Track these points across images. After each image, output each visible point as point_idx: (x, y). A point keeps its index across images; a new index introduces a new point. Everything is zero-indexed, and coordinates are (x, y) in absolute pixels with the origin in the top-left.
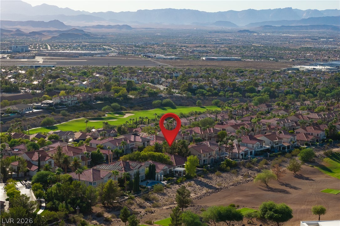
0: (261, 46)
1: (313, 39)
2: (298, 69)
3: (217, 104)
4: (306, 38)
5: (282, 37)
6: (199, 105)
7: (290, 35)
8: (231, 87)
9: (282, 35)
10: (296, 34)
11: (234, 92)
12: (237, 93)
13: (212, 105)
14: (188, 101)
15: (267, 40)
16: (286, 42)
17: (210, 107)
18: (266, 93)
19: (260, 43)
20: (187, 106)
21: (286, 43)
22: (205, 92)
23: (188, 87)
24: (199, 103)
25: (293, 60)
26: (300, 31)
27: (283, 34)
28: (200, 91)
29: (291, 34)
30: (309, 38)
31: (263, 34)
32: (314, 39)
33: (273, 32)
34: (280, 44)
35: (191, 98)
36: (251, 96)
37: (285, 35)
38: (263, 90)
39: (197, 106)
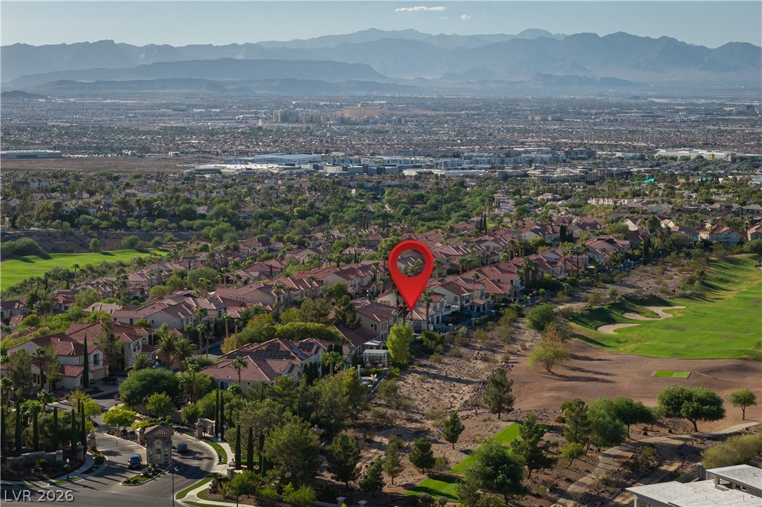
0: (72, 126)
1: (176, 110)
2: (218, 171)
3: (131, 246)
4: (159, 106)
5: (106, 105)
6: (96, 250)
7: (121, 102)
8: (143, 208)
9: (104, 102)
10: (134, 100)
11: (157, 220)
12: (163, 220)
13: (122, 248)
14: (67, 241)
15: (75, 114)
16: (121, 117)
17: (122, 252)
18: (221, 218)
19: (61, 119)
20: (69, 251)
21: (121, 120)
22: (96, 221)
23: (54, 210)
24: (95, 244)
25: (176, 154)
26: (139, 93)
27: (106, 99)
28: (85, 219)
29: (122, 100)
30: (167, 106)
31: (60, 101)
32: (180, 110)
33: (82, 96)
34: (110, 120)
35: (71, 234)
36: (194, 227)
37: (109, 101)
38: (212, 213)
39: (91, 251)
